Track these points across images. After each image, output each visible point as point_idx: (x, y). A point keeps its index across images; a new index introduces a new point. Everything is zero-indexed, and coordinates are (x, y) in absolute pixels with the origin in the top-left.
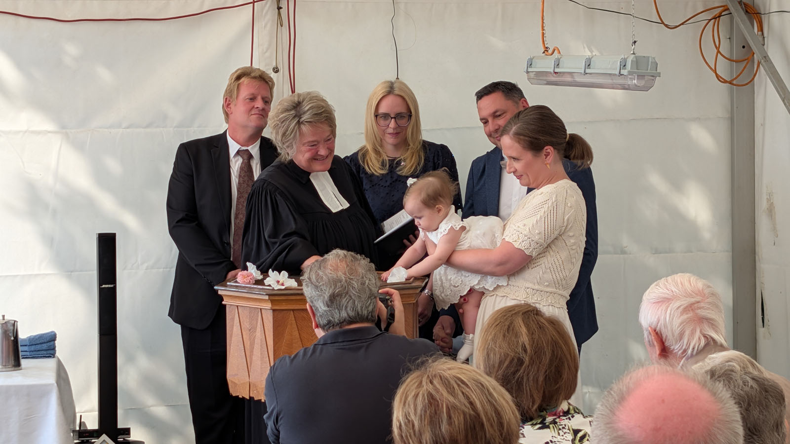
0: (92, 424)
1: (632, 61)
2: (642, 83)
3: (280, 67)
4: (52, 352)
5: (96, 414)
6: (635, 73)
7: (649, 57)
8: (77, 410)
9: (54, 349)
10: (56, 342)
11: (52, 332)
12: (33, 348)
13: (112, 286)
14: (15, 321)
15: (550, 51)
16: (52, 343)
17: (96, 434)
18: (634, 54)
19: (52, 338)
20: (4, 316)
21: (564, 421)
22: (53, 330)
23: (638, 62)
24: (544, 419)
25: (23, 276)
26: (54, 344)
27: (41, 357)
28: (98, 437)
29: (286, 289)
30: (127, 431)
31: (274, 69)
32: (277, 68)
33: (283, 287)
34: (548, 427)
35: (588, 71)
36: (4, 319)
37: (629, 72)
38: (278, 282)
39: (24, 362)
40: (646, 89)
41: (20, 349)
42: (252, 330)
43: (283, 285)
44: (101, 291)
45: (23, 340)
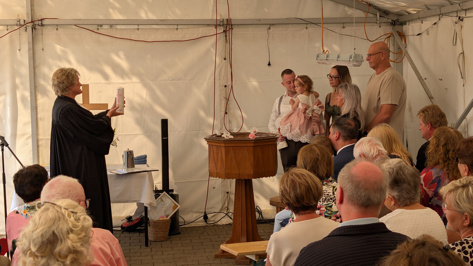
0: (160, 187)
1: (354, 56)
2: (357, 64)
3: (226, 58)
4: (145, 162)
5: (161, 184)
6: (354, 60)
7: (360, 54)
8: (154, 183)
9: (146, 161)
10: (147, 158)
11: (145, 155)
12: (138, 161)
13: (167, 138)
14: (132, 151)
15: (325, 52)
16: (145, 159)
17: (161, 191)
18: (355, 53)
19: (145, 157)
20: (128, 149)
21: (330, 184)
22: (146, 154)
23: (356, 56)
24: (323, 183)
25: (135, 134)
26: (146, 159)
27: (141, 164)
28: (162, 193)
29: (229, 139)
30: (172, 191)
31: (224, 59)
32: (225, 58)
33: (228, 138)
34: (324, 185)
35: (338, 59)
36: (128, 150)
37: (353, 60)
38: (227, 136)
39: (136, 165)
40: (359, 66)
41: (135, 161)
42: (217, 153)
43: (228, 137)
44: (163, 140)
45: (135, 158)
